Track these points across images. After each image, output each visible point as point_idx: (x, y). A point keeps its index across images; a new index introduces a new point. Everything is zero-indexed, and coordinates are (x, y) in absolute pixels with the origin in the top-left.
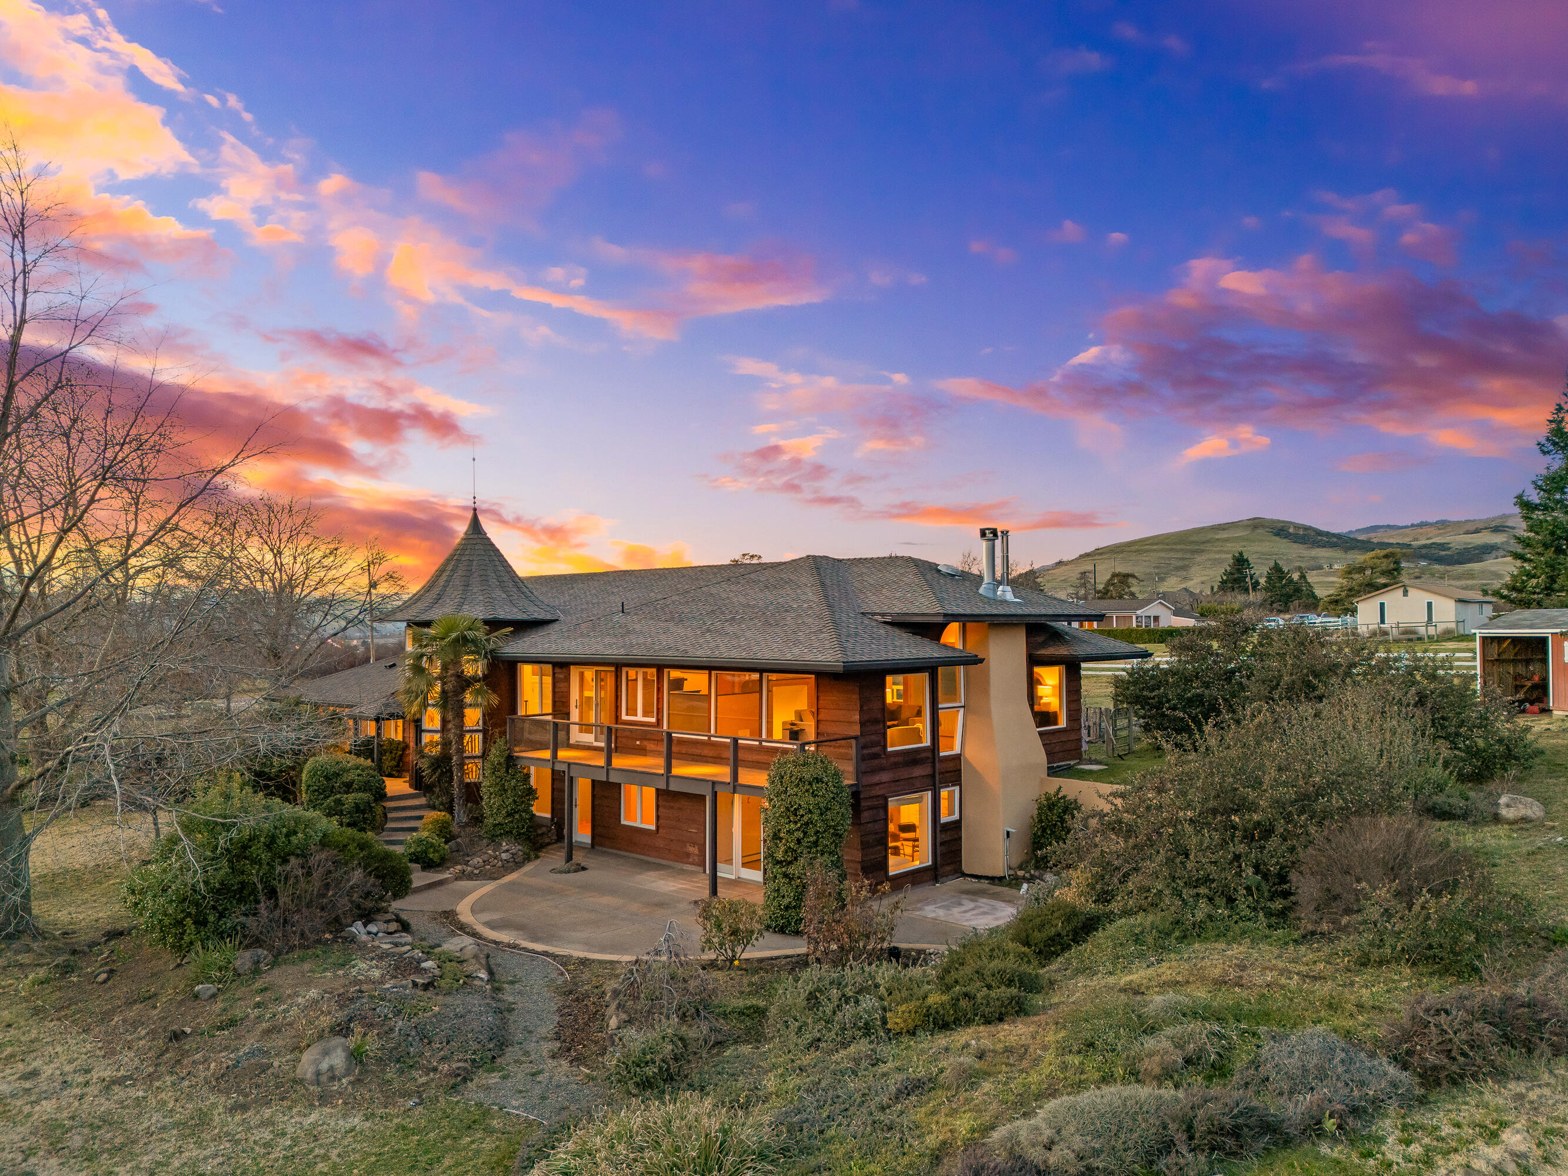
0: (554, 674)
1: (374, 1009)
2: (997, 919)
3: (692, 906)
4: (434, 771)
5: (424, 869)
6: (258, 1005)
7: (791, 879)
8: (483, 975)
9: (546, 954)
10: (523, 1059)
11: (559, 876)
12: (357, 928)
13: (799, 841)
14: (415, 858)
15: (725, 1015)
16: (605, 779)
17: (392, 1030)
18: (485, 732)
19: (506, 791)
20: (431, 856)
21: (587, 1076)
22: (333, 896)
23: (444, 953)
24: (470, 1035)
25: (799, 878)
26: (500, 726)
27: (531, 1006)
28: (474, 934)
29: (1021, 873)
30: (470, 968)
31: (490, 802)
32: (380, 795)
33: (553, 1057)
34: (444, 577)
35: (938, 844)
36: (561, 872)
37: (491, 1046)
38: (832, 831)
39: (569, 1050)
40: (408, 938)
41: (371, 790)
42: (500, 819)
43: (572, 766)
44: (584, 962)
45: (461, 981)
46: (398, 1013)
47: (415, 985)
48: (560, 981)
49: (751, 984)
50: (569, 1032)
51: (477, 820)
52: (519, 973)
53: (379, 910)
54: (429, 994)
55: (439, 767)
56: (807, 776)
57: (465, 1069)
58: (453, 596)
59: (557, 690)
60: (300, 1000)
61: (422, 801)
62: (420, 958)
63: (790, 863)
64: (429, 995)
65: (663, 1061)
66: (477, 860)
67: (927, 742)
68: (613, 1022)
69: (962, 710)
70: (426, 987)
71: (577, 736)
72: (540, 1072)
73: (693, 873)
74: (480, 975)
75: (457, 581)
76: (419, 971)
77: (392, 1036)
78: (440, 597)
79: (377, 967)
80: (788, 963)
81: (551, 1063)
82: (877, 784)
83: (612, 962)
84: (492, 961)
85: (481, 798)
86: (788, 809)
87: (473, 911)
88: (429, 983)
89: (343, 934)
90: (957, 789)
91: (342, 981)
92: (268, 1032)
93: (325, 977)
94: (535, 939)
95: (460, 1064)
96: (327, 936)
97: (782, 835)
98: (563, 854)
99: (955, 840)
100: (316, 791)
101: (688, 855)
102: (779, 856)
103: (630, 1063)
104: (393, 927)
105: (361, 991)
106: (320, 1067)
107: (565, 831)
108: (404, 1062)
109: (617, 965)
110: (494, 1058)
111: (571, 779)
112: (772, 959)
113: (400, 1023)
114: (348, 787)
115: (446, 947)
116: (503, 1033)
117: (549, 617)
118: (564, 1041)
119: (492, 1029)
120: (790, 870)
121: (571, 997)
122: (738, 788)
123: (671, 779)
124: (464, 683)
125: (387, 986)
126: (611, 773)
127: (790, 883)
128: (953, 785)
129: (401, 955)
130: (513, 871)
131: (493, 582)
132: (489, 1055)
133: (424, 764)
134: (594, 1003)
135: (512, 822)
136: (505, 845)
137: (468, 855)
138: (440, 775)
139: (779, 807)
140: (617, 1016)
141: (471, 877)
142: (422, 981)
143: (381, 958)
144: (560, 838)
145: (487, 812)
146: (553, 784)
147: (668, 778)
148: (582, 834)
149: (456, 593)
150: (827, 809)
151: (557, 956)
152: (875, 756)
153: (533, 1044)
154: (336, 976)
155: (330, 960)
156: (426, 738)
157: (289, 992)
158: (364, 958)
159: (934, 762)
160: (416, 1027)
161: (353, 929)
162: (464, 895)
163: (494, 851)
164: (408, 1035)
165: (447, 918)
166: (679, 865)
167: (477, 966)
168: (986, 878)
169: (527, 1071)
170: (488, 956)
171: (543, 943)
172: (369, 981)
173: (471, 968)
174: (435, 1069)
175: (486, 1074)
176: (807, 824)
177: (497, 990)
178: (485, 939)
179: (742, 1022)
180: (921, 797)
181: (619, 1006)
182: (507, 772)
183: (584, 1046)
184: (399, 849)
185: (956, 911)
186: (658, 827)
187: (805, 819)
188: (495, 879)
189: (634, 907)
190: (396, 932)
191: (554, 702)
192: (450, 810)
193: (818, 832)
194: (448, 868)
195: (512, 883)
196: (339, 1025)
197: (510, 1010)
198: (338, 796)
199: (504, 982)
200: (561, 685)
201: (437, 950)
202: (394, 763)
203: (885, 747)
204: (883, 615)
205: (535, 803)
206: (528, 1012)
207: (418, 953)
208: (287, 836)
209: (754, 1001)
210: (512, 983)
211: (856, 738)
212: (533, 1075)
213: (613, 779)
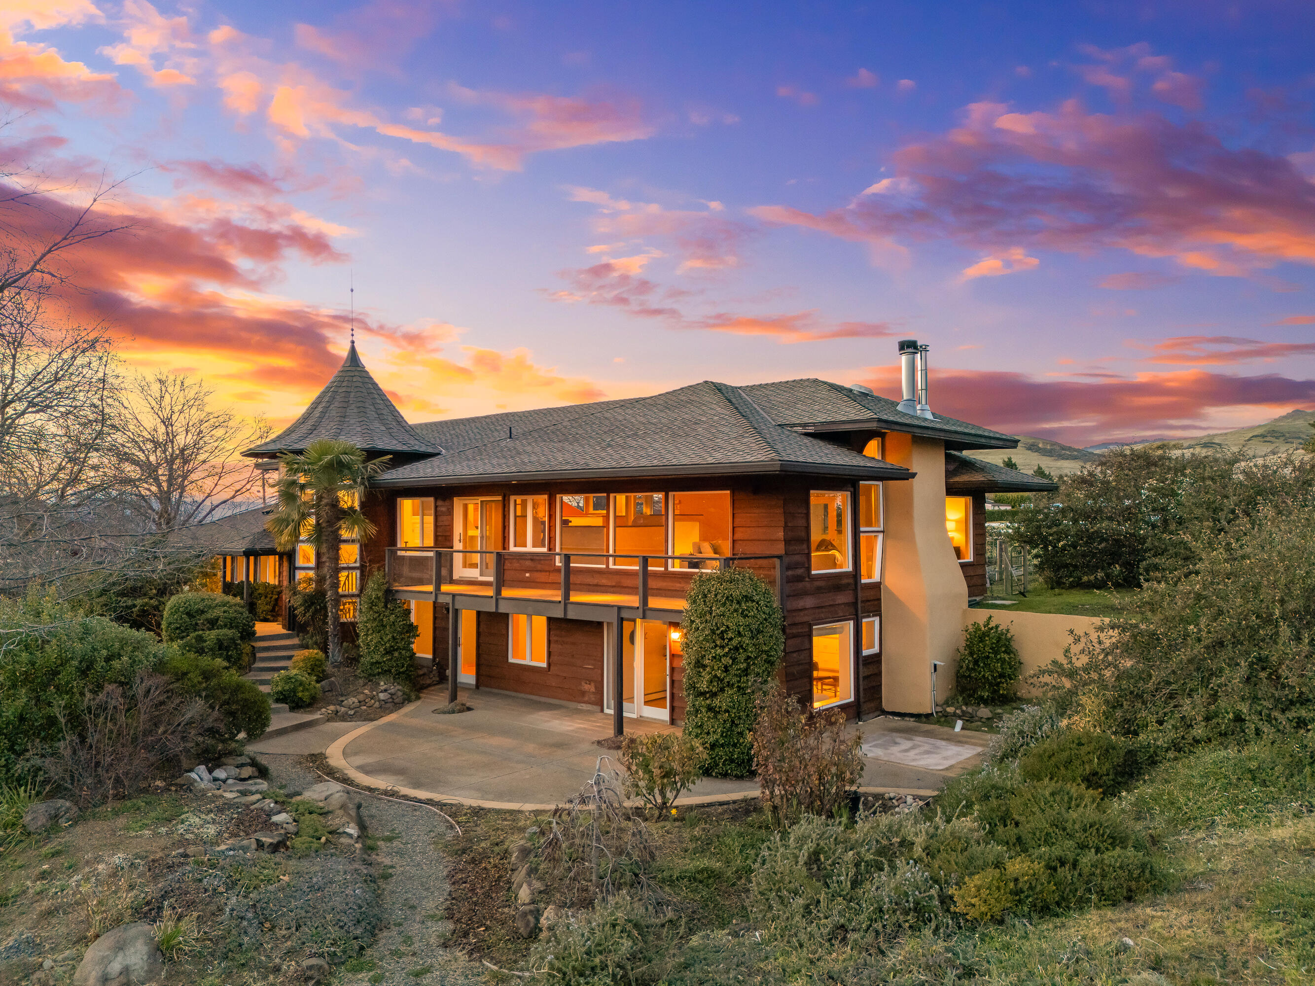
0: (436, 507)
1: (200, 880)
2: (945, 758)
3: (595, 746)
4: (307, 609)
5: (293, 709)
6: (43, 876)
7: (717, 713)
8: (353, 830)
9: (430, 802)
10: (403, 948)
11: (442, 716)
12: (200, 775)
13: (726, 669)
14: (282, 698)
15: (671, 882)
16: (494, 610)
17: (220, 910)
18: (362, 568)
19: (384, 626)
20: (300, 695)
21: (494, 975)
22: (165, 732)
23: (303, 803)
24: (329, 917)
25: (727, 711)
26: (379, 562)
27: (413, 871)
28: (345, 780)
29: (951, 710)
30: (334, 822)
31: (367, 640)
32: (248, 634)
33: (445, 946)
34: (320, 409)
35: (861, 679)
36: (444, 713)
37: (358, 932)
38: (765, 657)
39: (466, 935)
40: (263, 785)
41: (237, 627)
42: (377, 657)
43: (457, 597)
44: (478, 812)
45: (323, 839)
46: (231, 885)
47: (260, 845)
48: (450, 835)
49: (694, 839)
50: (465, 907)
51: (353, 661)
52: (399, 827)
53: (230, 753)
54: (278, 857)
55: (313, 603)
56: (736, 593)
57: (320, 967)
58: (329, 427)
59: (439, 524)
60: (101, 867)
61: (296, 641)
62: (271, 810)
63: (714, 695)
64: (277, 860)
65: (619, 966)
66: (352, 700)
67: (848, 567)
68: (524, 894)
69: (881, 536)
70: (275, 848)
71: (460, 571)
72: (428, 970)
73: (589, 712)
74: (348, 830)
75: (333, 412)
76: (268, 826)
77: (219, 919)
78: (315, 428)
79: (214, 822)
80: (725, 812)
81: (443, 956)
82: (801, 610)
83: (511, 812)
84: (364, 812)
85: (358, 635)
86: (713, 632)
87: (345, 754)
88: (279, 843)
89: (179, 781)
90: (877, 620)
91: (163, 842)
92: (49, 913)
93: (141, 836)
94: (417, 785)
95: (313, 961)
96: (158, 783)
97: (707, 662)
98: (447, 695)
99: (875, 674)
100: (177, 628)
101: (583, 693)
102: (703, 686)
103: (569, 971)
104: (247, 771)
105: (186, 856)
106: (109, 969)
107: (449, 672)
108: (233, 959)
109: (520, 816)
110: (362, 948)
111: (456, 612)
112: (703, 806)
113: (234, 900)
114: (213, 623)
115: (307, 795)
116: (376, 911)
117: (430, 450)
118: (459, 921)
119: (360, 907)
120: (716, 702)
121: (465, 857)
122: (648, 613)
123: (569, 607)
124: (340, 514)
125: (223, 847)
126: (501, 602)
127: (715, 717)
128: (874, 616)
129: (247, 806)
130: (391, 712)
131: (372, 414)
132: (355, 944)
133: (297, 601)
134: (495, 866)
135: (390, 660)
136: (382, 685)
137: (342, 695)
138: (314, 613)
139: (703, 630)
140: (530, 885)
141: (344, 718)
142: (270, 840)
143: (220, 810)
144: (443, 679)
145: (363, 650)
146: (434, 623)
147: (565, 605)
148: (467, 676)
149: (332, 424)
150: (759, 632)
151: (445, 805)
152: (799, 579)
153: (417, 926)
154: (156, 834)
155: (153, 814)
156: (300, 575)
157: (89, 856)
158: (197, 811)
159: (855, 590)
160: (254, 906)
161: (193, 775)
162: (335, 737)
163: (372, 690)
164: (242, 918)
165: (314, 762)
166: (572, 705)
167: (345, 819)
168: (911, 715)
169: (410, 968)
170: (359, 806)
171: (427, 790)
172: (200, 840)
173: (337, 821)
174: (277, 970)
175: (350, 975)
176: (736, 649)
177: (370, 849)
178: (357, 786)
179: (695, 891)
180: (842, 628)
181: (533, 871)
182: (386, 607)
183: (488, 928)
184: (265, 689)
185: (895, 750)
186: (549, 664)
187: (735, 642)
188: (372, 720)
189: (530, 748)
190: (250, 778)
191: (436, 537)
192: (325, 650)
193: (749, 657)
194: (320, 709)
195: (391, 724)
196: (148, 903)
197: (386, 877)
198: (201, 632)
199: (378, 839)
200: (444, 519)
201: (295, 800)
202: (269, 607)
203: (809, 569)
204: (804, 425)
205: (417, 640)
206: (410, 878)
207: (270, 804)
208: (108, 659)
209: (704, 862)
210: (389, 839)
211: (779, 557)
212: (417, 975)
213: (502, 609)
